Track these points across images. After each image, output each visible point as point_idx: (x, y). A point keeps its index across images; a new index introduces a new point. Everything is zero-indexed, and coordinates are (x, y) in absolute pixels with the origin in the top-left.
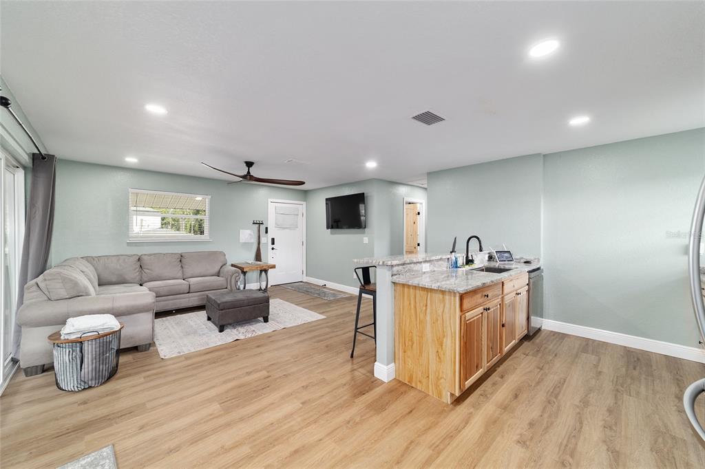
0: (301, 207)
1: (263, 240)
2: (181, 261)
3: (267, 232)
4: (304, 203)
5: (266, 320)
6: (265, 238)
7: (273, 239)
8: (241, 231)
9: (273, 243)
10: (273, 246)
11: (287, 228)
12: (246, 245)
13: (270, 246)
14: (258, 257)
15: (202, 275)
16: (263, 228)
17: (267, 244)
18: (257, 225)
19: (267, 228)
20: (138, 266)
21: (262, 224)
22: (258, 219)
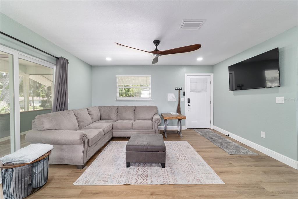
0: (209, 77)
1: (182, 100)
2: (134, 110)
3: (184, 95)
4: (212, 75)
5: (163, 166)
6: (183, 99)
7: (189, 100)
8: (168, 94)
9: (189, 102)
10: (189, 104)
11: (198, 92)
12: (171, 102)
13: (186, 103)
14: (179, 110)
15: (143, 119)
16: (182, 92)
17: (184, 102)
18: (178, 91)
19: (184, 92)
20: (117, 111)
21: (181, 89)
22: (179, 87)
